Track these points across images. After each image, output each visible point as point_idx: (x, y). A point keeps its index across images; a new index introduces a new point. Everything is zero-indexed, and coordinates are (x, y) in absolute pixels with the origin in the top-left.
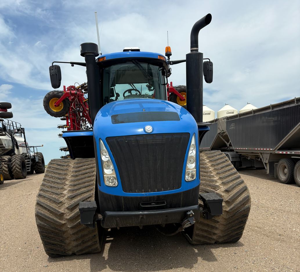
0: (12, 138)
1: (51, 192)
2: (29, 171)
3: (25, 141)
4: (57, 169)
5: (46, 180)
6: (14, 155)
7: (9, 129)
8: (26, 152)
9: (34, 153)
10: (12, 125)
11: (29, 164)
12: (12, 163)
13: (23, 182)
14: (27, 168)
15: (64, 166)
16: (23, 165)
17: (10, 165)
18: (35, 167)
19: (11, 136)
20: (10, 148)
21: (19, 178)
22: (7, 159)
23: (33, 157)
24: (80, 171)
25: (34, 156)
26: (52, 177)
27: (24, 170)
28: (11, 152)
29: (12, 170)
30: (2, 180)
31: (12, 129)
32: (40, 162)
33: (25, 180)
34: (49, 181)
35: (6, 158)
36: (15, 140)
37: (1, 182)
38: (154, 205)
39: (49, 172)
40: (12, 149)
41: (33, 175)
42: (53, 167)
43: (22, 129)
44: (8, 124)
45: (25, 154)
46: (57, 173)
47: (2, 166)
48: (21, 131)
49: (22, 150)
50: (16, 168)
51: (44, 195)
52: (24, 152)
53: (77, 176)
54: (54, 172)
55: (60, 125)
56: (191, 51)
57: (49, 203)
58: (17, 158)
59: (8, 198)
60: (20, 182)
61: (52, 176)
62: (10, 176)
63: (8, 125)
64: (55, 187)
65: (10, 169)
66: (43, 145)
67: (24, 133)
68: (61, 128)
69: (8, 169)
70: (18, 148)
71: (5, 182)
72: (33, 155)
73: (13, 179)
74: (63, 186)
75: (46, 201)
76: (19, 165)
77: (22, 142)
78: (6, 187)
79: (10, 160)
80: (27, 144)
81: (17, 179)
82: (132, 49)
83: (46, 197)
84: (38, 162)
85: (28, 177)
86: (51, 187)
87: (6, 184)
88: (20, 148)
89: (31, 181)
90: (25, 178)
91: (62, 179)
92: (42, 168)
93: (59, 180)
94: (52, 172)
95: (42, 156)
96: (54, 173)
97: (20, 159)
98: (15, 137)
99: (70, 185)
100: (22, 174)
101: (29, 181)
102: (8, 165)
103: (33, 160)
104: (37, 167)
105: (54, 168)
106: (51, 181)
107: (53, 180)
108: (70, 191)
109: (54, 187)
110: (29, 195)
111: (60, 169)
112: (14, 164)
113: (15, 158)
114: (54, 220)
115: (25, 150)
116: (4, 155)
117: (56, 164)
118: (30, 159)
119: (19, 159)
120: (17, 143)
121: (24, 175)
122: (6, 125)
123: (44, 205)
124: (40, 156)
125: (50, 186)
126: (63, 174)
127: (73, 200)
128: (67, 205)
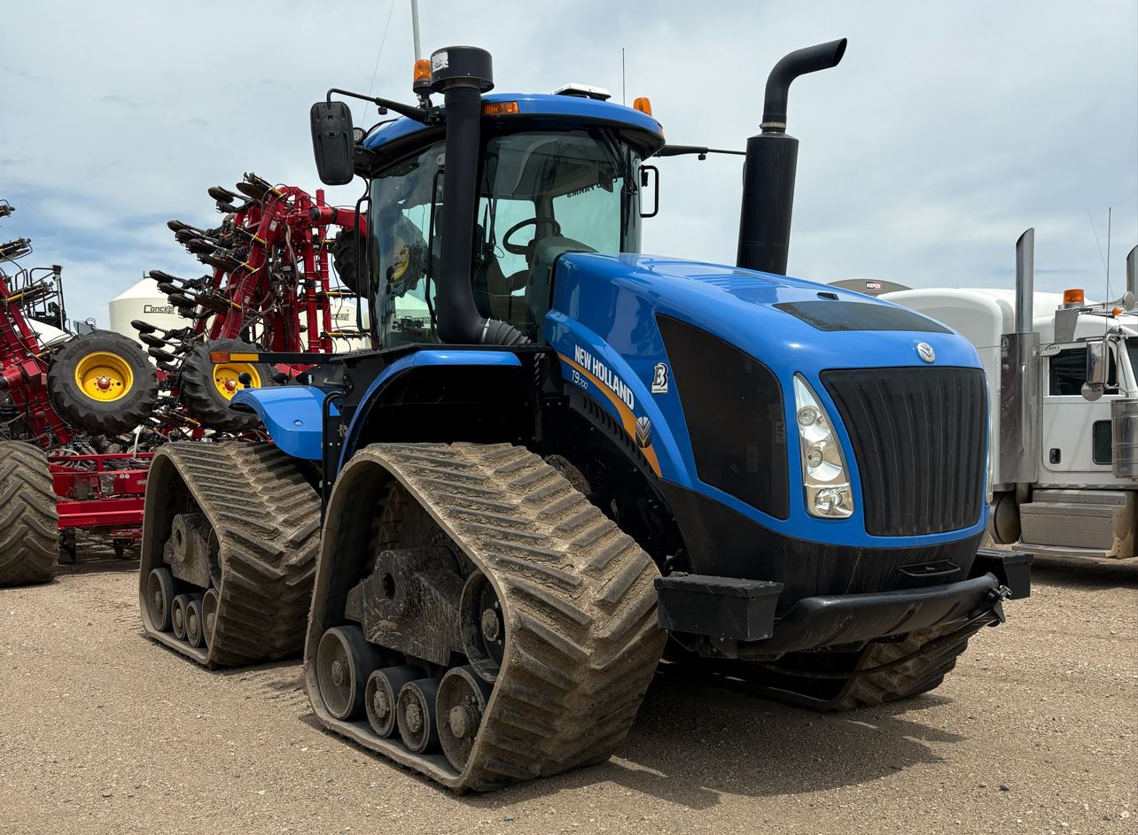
1: (528, 551)
4: (449, 476)
26: (467, 503)
34: (474, 518)
38: (932, 572)
51: (522, 563)
53: (541, 500)
54: (456, 487)
56: (765, 130)
57: (540, 586)
61: (466, 501)
64: (522, 537)
74: (533, 529)
75: (527, 581)
82: (592, 91)
83: (528, 568)
86: (507, 536)
91: (509, 509)
94: (448, 485)
99: (555, 530)
108: (576, 549)
109: (516, 535)
114: (568, 645)
117: (427, 460)
125: (499, 532)
126: (491, 493)
127: (606, 577)
128: (596, 593)
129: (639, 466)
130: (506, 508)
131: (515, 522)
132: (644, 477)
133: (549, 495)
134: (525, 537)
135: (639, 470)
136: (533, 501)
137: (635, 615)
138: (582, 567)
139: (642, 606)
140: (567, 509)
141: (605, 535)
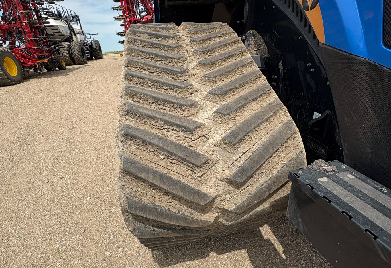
0: (68, 25)
1: (164, 121)
2: (89, 57)
3: (81, 29)
4: (153, 45)
5: (133, 76)
6: (72, 41)
7: (64, 16)
8: (84, 39)
9: (91, 40)
10: (67, 12)
11: (88, 50)
12: (72, 50)
13: (84, 68)
14: (87, 54)
15: (169, 37)
16: (82, 51)
17: (70, 51)
18: (94, 53)
19: (67, 22)
20: (68, 35)
21: (80, 63)
22: (67, 46)
23: (90, 44)
24: (213, 49)
25: (92, 43)
26: (147, 67)
27: (84, 56)
28: (69, 39)
29: (73, 56)
30: (64, 65)
31: (68, 16)
32: (98, 49)
33: (86, 66)
34: (143, 81)
35: (66, 44)
36: (72, 27)
37: (64, 68)
39: (136, 55)
40: (70, 36)
41: (93, 61)
42: (141, 41)
43: (76, 16)
44: (63, 11)
45: (83, 41)
46: (157, 55)
47: (63, 53)
48: (76, 18)
49: (79, 37)
50: (77, 54)
51: (145, 138)
52: (82, 39)
53: (212, 64)
54: (149, 54)
55: (114, 7)
57: (163, 163)
58: (75, 45)
59: (71, 85)
60: (82, 67)
61: (146, 65)
62: (72, 62)
63: (63, 13)
64: (169, 102)
65: (71, 55)
66: (98, 33)
67: (79, 21)
68: (116, 9)
69: (69, 55)
70: (75, 35)
71: (68, 67)
72: (90, 42)
73: (75, 64)
74: (188, 94)
75: (151, 157)
76: (79, 51)
77: (79, 29)
78: (68, 73)
79: (69, 47)
80: (84, 31)
81: (79, 64)
83: (151, 144)
84: (95, 49)
85: (89, 62)
86: (156, 101)
87: (69, 69)
88: (78, 35)
89: (92, 66)
90: (86, 63)
91: (179, 73)
92: (99, 54)
93: (169, 77)
94: (143, 52)
95: (99, 43)
96: (151, 56)
97: (79, 45)
98: (71, 25)
99: (210, 93)
100: (82, 60)
101: (90, 66)
102: (69, 51)
103: (91, 47)
104: (95, 54)
105: (145, 42)
106: (150, 80)
107: (153, 77)
108: (220, 115)
109: (164, 101)
110: (92, 82)
111: (161, 45)
112: (73, 50)
113: (73, 44)
114: (185, 218)
115: (82, 37)
116: (64, 41)
118: (88, 46)
119: (77, 46)
120: (73, 30)
121: (85, 61)
122: (61, 12)
123: (151, 176)
124: (97, 43)
125: (150, 96)
126: (173, 58)
127: (241, 150)
128: (225, 168)
129: (303, 34)
130: (175, 72)
131: (174, 85)
132: (307, 43)
133: (222, 59)
134: (173, 103)
135: (303, 38)
136: (205, 65)
137: (265, 192)
138: (218, 138)
139: (274, 182)
140: (230, 72)
141: (256, 99)
